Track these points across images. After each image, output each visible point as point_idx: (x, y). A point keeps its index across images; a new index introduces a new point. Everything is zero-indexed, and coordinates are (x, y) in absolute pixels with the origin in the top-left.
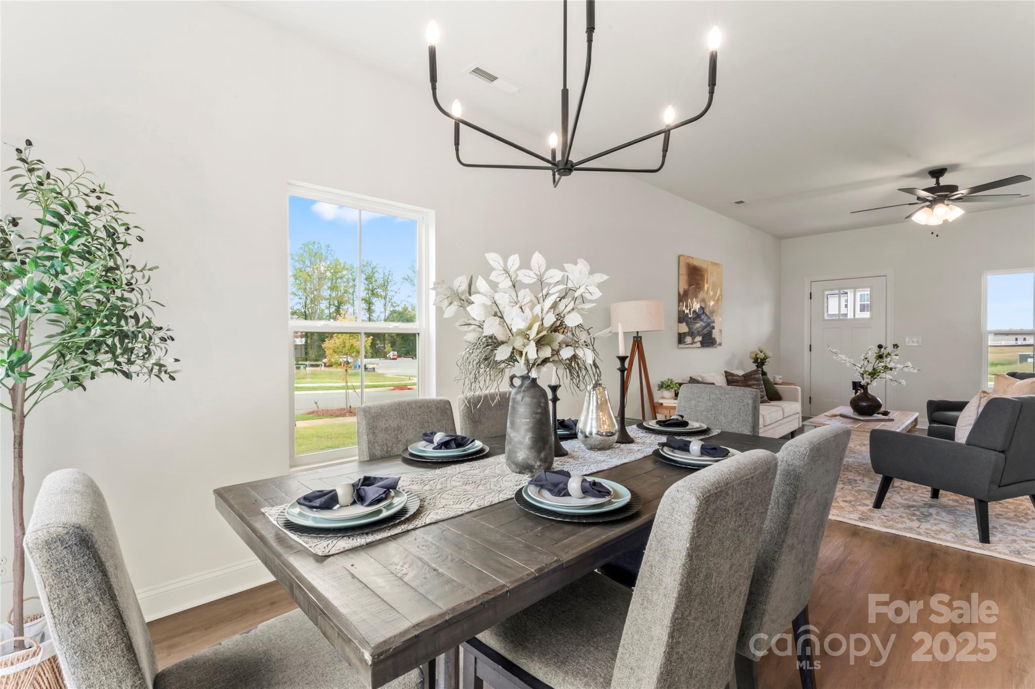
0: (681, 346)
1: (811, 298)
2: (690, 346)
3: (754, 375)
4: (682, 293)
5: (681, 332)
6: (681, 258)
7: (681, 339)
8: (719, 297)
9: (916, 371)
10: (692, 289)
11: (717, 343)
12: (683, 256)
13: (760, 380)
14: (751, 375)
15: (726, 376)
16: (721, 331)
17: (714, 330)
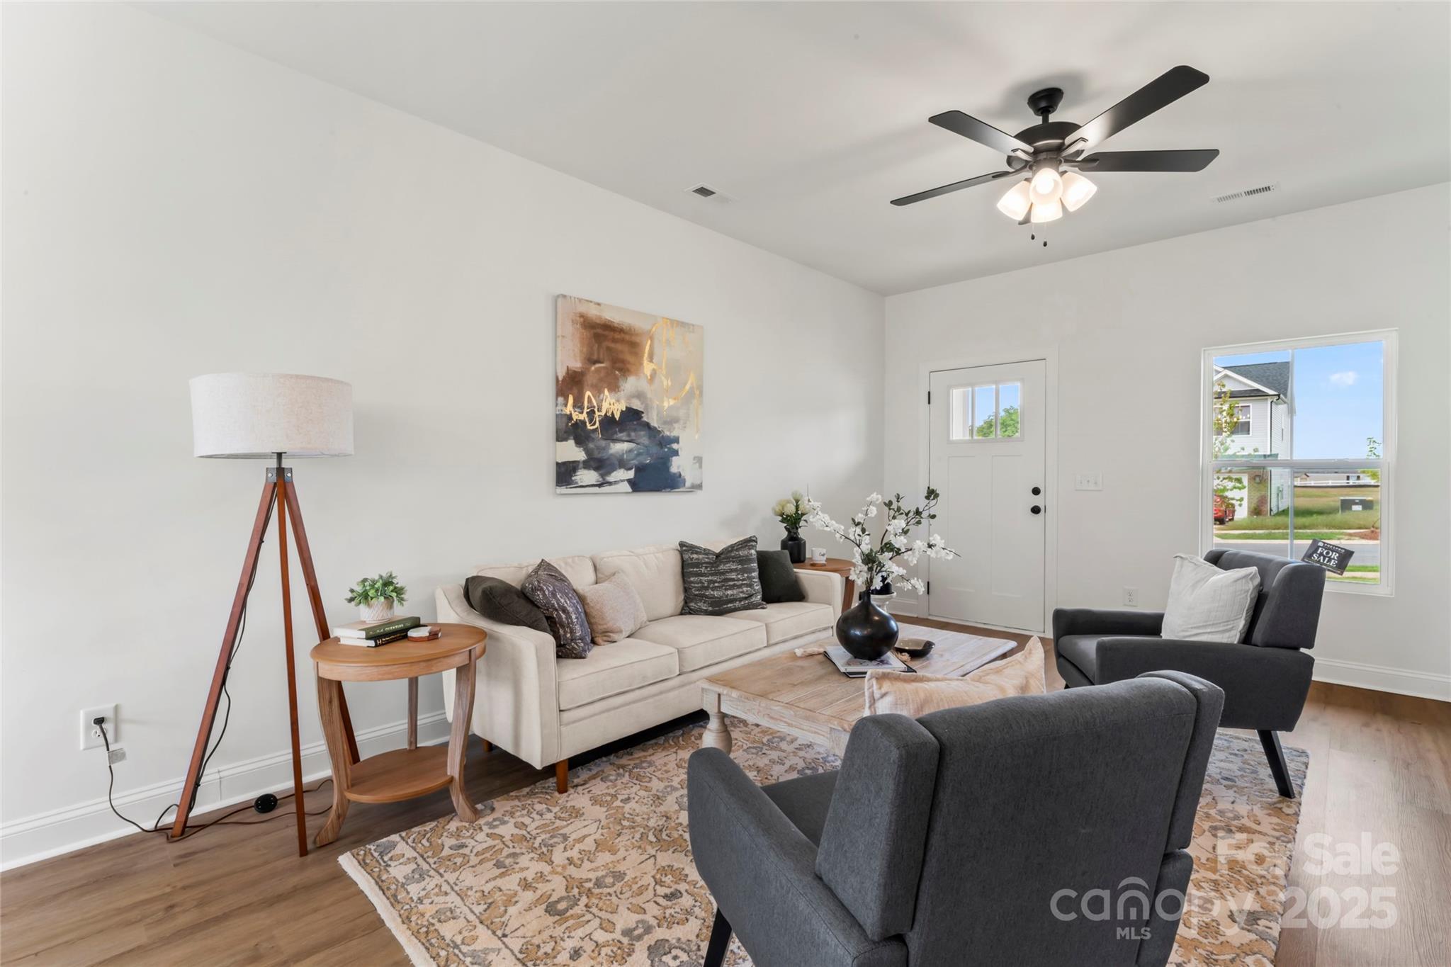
0: (563, 490)
1: (929, 403)
2: (596, 490)
3: (737, 550)
4: (560, 379)
5: (560, 461)
6: (560, 301)
7: (565, 474)
8: (692, 388)
9: (951, 557)
10: (598, 370)
11: (688, 484)
12: (564, 296)
13: (750, 561)
14: (731, 551)
15: (681, 553)
16: (699, 460)
17: (674, 459)
